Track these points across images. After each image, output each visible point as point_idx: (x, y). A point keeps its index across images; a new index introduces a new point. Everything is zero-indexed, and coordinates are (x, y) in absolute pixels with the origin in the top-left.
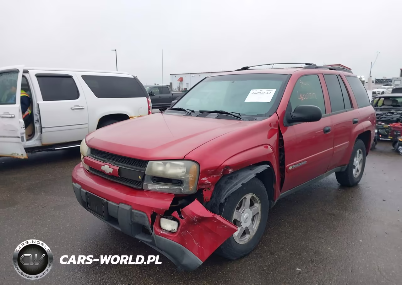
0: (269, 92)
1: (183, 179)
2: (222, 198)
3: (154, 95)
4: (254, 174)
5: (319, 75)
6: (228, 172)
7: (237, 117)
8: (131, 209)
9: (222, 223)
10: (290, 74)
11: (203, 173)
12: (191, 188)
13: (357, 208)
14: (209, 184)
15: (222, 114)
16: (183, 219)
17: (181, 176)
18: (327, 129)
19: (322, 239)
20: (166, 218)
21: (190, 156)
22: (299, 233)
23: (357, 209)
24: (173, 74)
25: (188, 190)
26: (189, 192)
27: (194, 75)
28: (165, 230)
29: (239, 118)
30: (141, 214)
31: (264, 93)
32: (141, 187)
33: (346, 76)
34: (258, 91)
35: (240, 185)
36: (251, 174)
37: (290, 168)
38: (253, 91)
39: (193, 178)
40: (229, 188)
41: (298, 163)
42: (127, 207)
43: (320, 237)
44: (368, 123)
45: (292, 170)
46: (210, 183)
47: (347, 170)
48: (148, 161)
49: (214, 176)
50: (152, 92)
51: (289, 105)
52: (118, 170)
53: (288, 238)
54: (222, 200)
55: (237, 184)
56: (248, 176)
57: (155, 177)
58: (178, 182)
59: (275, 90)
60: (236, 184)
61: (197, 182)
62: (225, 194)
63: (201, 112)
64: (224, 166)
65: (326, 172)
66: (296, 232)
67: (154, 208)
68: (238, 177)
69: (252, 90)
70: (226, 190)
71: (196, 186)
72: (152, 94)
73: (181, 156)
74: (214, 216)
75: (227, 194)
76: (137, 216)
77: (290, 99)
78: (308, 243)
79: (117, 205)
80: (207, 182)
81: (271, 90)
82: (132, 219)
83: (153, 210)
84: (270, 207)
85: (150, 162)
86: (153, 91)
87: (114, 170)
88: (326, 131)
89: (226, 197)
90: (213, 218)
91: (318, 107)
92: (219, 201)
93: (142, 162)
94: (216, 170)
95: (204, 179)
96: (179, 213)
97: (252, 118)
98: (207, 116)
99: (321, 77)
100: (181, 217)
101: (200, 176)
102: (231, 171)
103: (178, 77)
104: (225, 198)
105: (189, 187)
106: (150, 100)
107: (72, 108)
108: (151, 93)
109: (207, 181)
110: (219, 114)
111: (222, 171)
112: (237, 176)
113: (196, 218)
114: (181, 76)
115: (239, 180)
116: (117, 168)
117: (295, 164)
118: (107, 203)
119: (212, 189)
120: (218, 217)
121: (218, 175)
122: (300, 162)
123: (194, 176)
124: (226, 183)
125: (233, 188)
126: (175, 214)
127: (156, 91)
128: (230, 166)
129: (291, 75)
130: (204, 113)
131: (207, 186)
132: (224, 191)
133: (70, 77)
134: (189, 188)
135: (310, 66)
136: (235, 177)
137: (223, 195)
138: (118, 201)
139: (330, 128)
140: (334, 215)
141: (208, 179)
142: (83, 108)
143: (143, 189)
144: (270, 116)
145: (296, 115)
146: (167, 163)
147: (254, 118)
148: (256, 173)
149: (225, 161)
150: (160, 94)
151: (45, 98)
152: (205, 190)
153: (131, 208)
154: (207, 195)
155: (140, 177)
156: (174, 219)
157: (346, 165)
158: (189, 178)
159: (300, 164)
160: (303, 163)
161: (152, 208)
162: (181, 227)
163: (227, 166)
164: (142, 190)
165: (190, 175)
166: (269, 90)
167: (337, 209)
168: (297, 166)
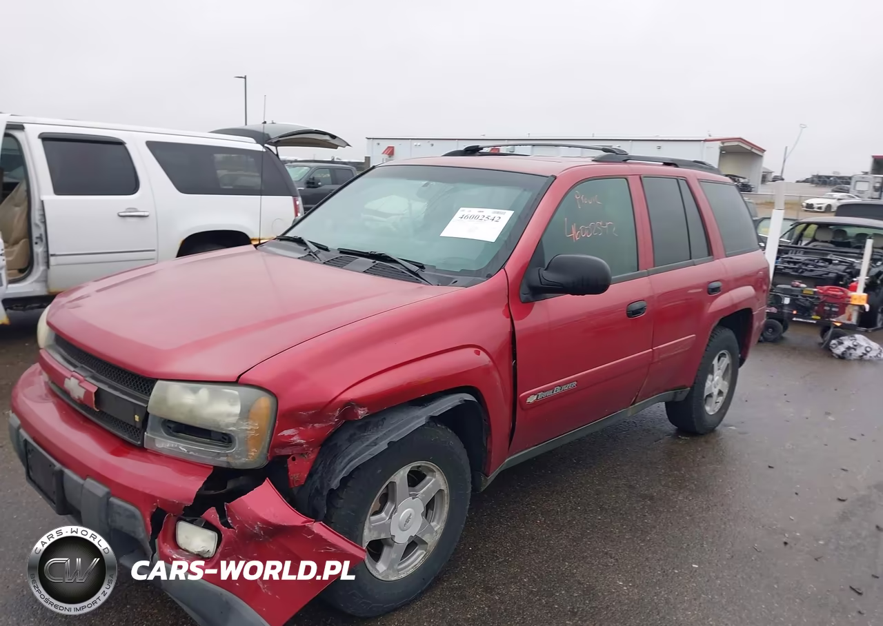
0: (497, 215)
1: (231, 430)
2: (336, 478)
3: (320, 186)
4: (424, 418)
5: (630, 178)
6: (356, 414)
7: (414, 273)
8: (109, 495)
9: (325, 540)
10: (552, 176)
11: (284, 417)
12: (253, 454)
13: (707, 484)
14: (301, 445)
15: (381, 263)
16: (229, 527)
17: (228, 425)
18: (637, 306)
19: (611, 558)
20: (191, 522)
21: (252, 376)
22: (561, 541)
23: (706, 487)
24: (373, 139)
25: (244, 460)
26: (245, 464)
27: (419, 143)
28: (187, 551)
29: (417, 275)
30: (126, 510)
31: (485, 218)
32: (139, 443)
33: (700, 181)
34: (474, 211)
35: (383, 445)
36: (418, 417)
37: (531, 399)
38: (463, 211)
39: (256, 430)
40: (353, 454)
41: (552, 388)
42: (100, 490)
43: (606, 553)
44: (748, 290)
45: (535, 402)
46: (303, 441)
47: (689, 397)
48: (157, 379)
49: (316, 425)
50: (313, 178)
51: (539, 249)
52: (95, 393)
53: (537, 551)
54: (335, 484)
55: (377, 443)
56: (408, 422)
57: (170, 421)
58: (223, 438)
59: (512, 212)
60: (375, 443)
61: (268, 439)
62: (343, 468)
63: (342, 251)
64: (341, 401)
65: (634, 403)
66: (557, 537)
67: (160, 498)
68: (382, 425)
69: (461, 209)
70: (347, 459)
71: (265, 451)
72: (313, 183)
73: (232, 372)
74: (306, 524)
75: (348, 467)
76: (119, 513)
77: (542, 236)
78: (576, 568)
79: (80, 481)
80: (297, 439)
81: (501, 213)
82: (109, 520)
83: (156, 502)
84: (475, 489)
85: (159, 383)
86: (317, 176)
87: (87, 393)
88: (633, 313)
89: (345, 475)
90: (303, 529)
91: (603, 262)
92: (328, 485)
93: (144, 382)
94: (320, 411)
95: (286, 433)
96: (222, 514)
97: (445, 279)
98: (347, 266)
99: (635, 183)
100: (226, 524)
101: (277, 425)
102: (362, 412)
103: (385, 145)
104: (341, 477)
105: (248, 451)
106: (299, 202)
107: (121, 214)
108: (311, 181)
109: (295, 438)
110: (377, 262)
111: (337, 413)
112: (381, 423)
113: (261, 528)
114: (391, 143)
115: (384, 432)
116: (94, 390)
117: (543, 391)
118: (61, 473)
119: (312, 456)
120: (317, 528)
121: (326, 422)
122: (559, 385)
123: (259, 425)
124: (351, 440)
125: (367, 453)
126: (212, 514)
127: (325, 176)
128: (360, 402)
129: (556, 178)
130: (346, 257)
131: (296, 450)
132: (340, 460)
133: (120, 143)
134: (247, 455)
135: (612, 155)
136: (377, 425)
137: (337, 471)
138: (86, 471)
139: (643, 304)
140: (652, 498)
141: (301, 435)
142: (146, 214)
143: (145, 446)
144: (489, 276)
145: (550, 276)
146: (199, 389)
147: (452, 279)
148: (431, 414)
149: (342, 393)
150: (333, 184)
151: (59, 190)
152: (294, 459)
153: (108, 493)
154: (297, 472)
155: (137, 418)
156: (208, 526)
157: (685, 387)
158: (247, 430)
159: (558, 390)
160: (565, 388)
161: (152, 498)
162: (225, 546)
163: (352, 400)
164: (142, 449)
165: (250, 423)
166: (498, 213)
167: (663, 483)
168: (549, 393)
